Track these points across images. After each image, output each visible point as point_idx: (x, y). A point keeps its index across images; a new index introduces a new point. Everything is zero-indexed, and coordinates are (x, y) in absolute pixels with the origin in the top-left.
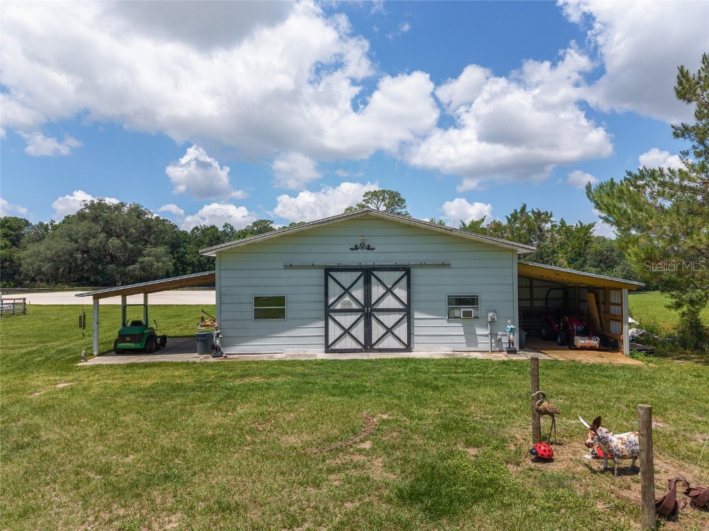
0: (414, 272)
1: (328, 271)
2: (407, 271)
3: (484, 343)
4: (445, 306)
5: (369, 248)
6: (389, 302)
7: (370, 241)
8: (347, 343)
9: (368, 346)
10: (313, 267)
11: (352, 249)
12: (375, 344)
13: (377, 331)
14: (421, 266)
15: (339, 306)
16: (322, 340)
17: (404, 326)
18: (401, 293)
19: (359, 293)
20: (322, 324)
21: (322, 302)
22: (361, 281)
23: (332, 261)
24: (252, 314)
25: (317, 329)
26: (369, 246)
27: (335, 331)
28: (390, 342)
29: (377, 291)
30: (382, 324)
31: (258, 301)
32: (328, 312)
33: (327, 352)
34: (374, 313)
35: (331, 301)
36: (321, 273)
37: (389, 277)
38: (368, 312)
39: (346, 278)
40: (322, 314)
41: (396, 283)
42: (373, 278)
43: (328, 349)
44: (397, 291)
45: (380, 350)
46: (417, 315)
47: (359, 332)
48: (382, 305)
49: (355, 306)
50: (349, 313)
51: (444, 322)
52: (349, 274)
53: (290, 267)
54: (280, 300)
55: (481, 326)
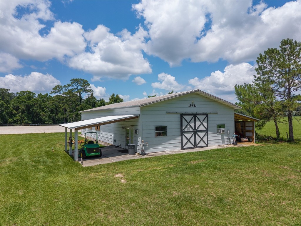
0: (209, 116)
1: (182, 115)
2: (206, 115)
3: (226, 142)
4: (216, 128)
5: (194, 106)
6: (202, 128)
7: (195, 103)
8: (189, 145)
9: (195, 146)
10: (177, 113)
11: (189, 106)
12: (197, 145)
13: (198, 139)
14: (210, 113)
15: (186, 130)
16: (180, 145)
17: (206, 137)
18: (205, 124)
19: (192, 125)
20: (180, 138)
21: (179, 128)
22: (193, 120)
23: (183, 111)
24: (154, 135)
25: (178, 140)
26: (194, 105)
27: (185, 140)
28: (202, 144)
29: (198, 123)
30: (200, 136)
31: (157, 128)
32: (182, 133)
33: (182, 149)
34: (197, 132)
35: (183, 128)
36: (179, 116)
37: (202, 118)
38: (195, 132)
39: (188, 118)
40: (180, 133)
41: (203, 120)
42: (197, 118)
43: (183, 148)
44: (204, 123)
45: (199, 147)
46: (209, 133)
47: (192, 140)
48: (199, 129)
49: (191, 130)
50: (189, 133)
51: (216, 135)
52: (189, 116)
53: (168, 113)
54: (164, 128)
55: (225, 136)
